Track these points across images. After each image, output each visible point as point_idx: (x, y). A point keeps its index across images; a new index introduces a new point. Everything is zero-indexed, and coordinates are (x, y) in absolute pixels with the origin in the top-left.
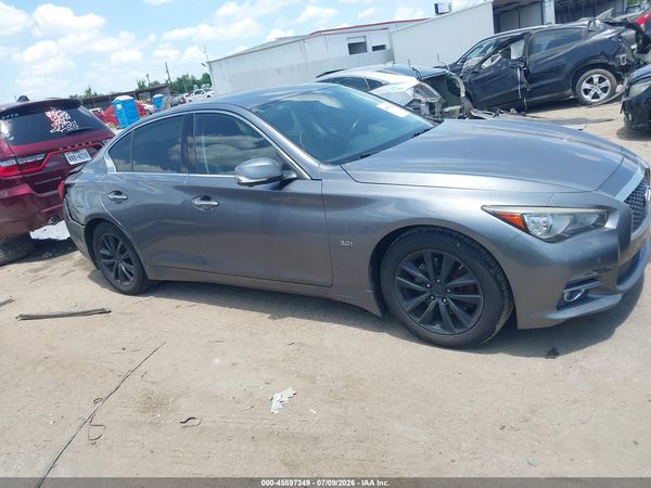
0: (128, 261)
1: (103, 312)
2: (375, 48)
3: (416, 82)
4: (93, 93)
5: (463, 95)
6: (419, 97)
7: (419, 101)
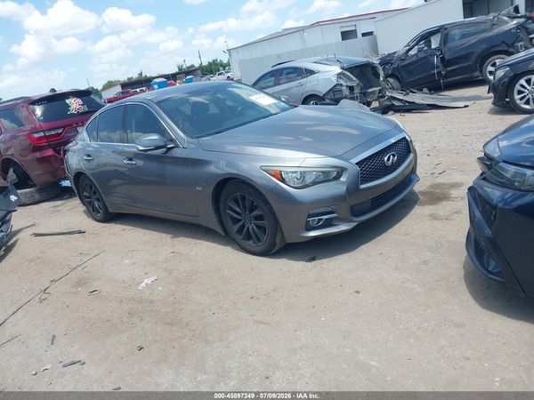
0: (98, 200)
1: (80, 232)
2: (364, 35)
3: (339, 71)
4: (144, 75)
5: (381, 79)
6: (342, 82)
7: (341, 85)
